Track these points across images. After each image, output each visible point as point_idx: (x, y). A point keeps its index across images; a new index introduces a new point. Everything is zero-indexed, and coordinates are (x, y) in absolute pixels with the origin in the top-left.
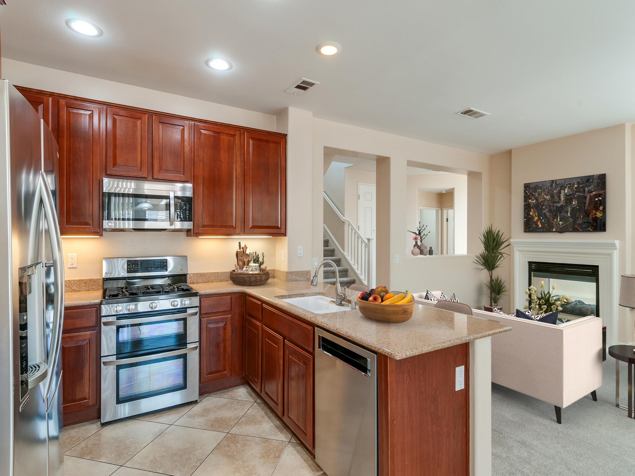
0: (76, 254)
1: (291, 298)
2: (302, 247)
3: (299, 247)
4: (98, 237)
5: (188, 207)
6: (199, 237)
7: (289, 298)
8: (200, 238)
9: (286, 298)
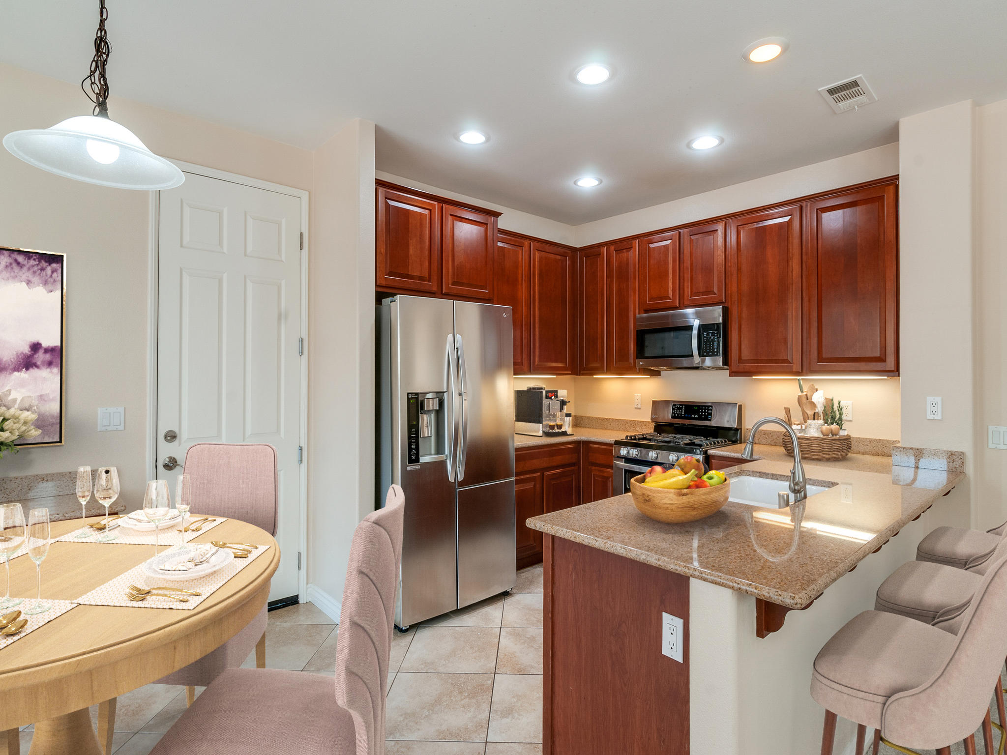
0: (640, 394)
1: (777, 479)
2: (938, 399)
3: (930, 399)
4: (649, 377)
5: (716, 338)
6: (753, 377)
7: (772, 479)
8: (754, 379)
9: (767, 478)
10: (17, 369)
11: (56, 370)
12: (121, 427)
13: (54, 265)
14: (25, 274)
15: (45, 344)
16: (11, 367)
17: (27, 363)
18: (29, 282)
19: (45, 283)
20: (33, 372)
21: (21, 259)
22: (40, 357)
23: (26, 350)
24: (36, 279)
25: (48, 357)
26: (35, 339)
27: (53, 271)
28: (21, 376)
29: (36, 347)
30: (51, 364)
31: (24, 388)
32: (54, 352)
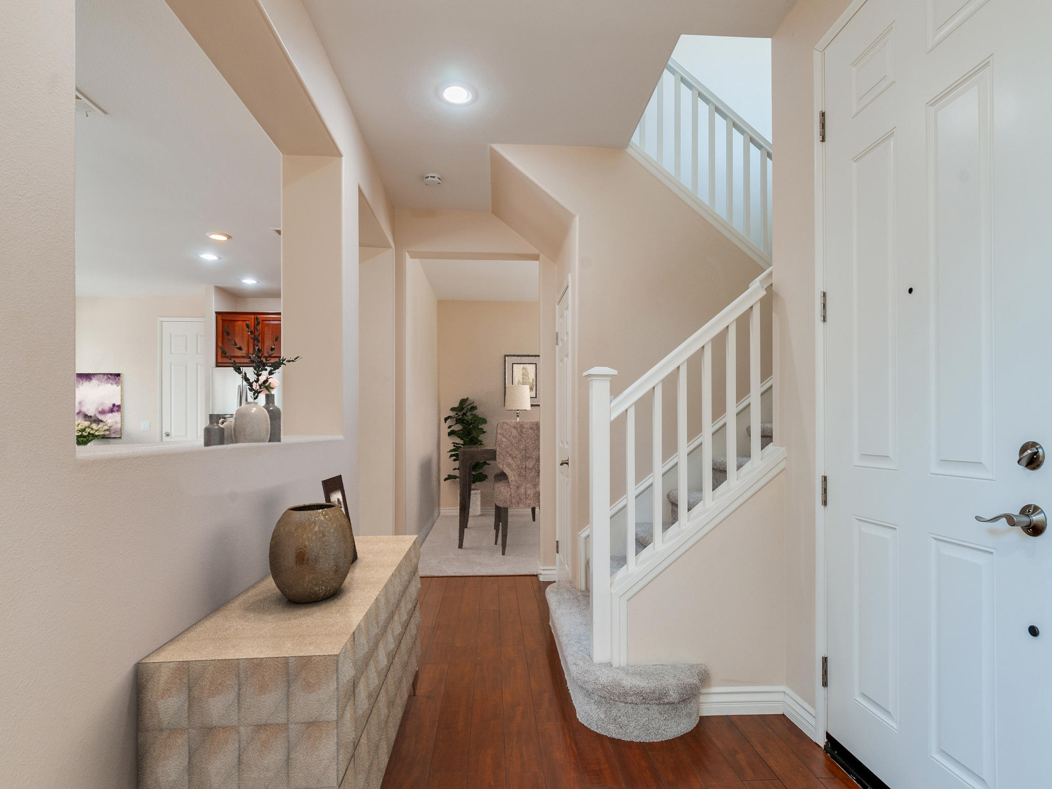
10: (109, 413)
11: (120, 413)
12: (149, 429)
13: (119, 377)
14: (111, 381)
15: (116, 404)
16: (107, 411)
17: (112, 411)
18: (112, 384)
19: (116, 384)
20: (114, 413)
21: (110, 376)
22: (116, 408)
23: (111, 406)
24: (114, 383)
25: (117, 408)
26: (113, 403)
27: (118, 379)
28: (110, 415)
29: (114, 405)
30: (118, 411)
31: (111, 420)
32: (119, 406)
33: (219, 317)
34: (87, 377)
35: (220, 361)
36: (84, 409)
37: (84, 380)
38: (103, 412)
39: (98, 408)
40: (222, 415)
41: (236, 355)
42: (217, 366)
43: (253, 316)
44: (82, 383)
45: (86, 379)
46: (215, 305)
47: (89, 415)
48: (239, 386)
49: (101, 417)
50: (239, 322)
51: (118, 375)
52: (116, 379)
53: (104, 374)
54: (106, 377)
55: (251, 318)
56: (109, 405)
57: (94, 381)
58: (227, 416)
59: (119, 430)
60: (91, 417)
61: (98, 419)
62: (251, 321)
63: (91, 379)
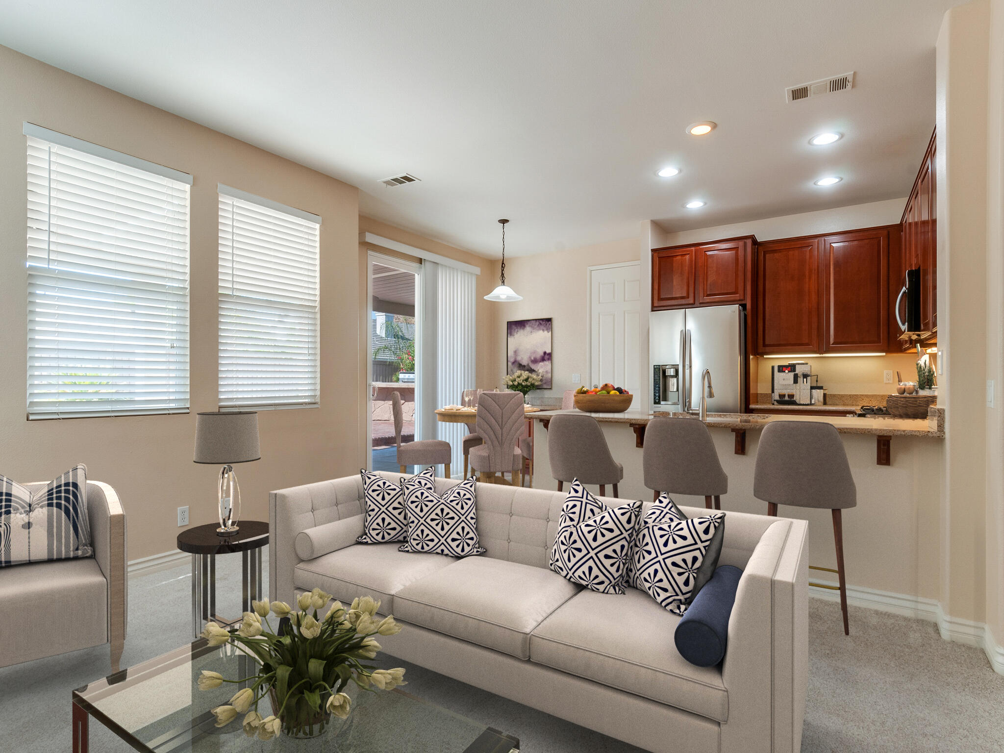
10: (541, 362)
11: (550, 362)
12: (579, 382)
13: (549, 322)
14: (542, 327)
15: (547, 352)
16: (539, 360)
17: (543, 359)
18: (543, 330)
19: (547, 330)
20: (544, 362)
21: (541, 322)
22: (547, 357)
23: (542, 354)
24: (545, 329)
26: (544, 350)
27: (549, 324)
28: (541, 364)
29: (545, 353)
30: (548, 359)
31: (542, 368)
32: (550, 355)
33: (656, 254)
34: (521, 324)
35: (656, 305)
36: (519, 358)
37: (519, 328)
38: (535, 361)
39: (530, 357)
40: (662, 365)
41: (674, 296)
42: (653, 311)
43: (693, 248)
44: (517, 331)
45: (521, 327)
46: (649, 242)
47: (523, 365)
48: (682, 331)
49: (533, 367)
50: (678, 258)
51: (549, 320)
52: (546, 325)
53: (536, 320)
54: (538, 323)
55: (692, 250)
56: (540, 353)
57: (528, 328)
58: (667, 367)
59: (550, 380)
60: (524, 366)
61: (531, 368)
62: (692, 254)
63: (524, 326)
